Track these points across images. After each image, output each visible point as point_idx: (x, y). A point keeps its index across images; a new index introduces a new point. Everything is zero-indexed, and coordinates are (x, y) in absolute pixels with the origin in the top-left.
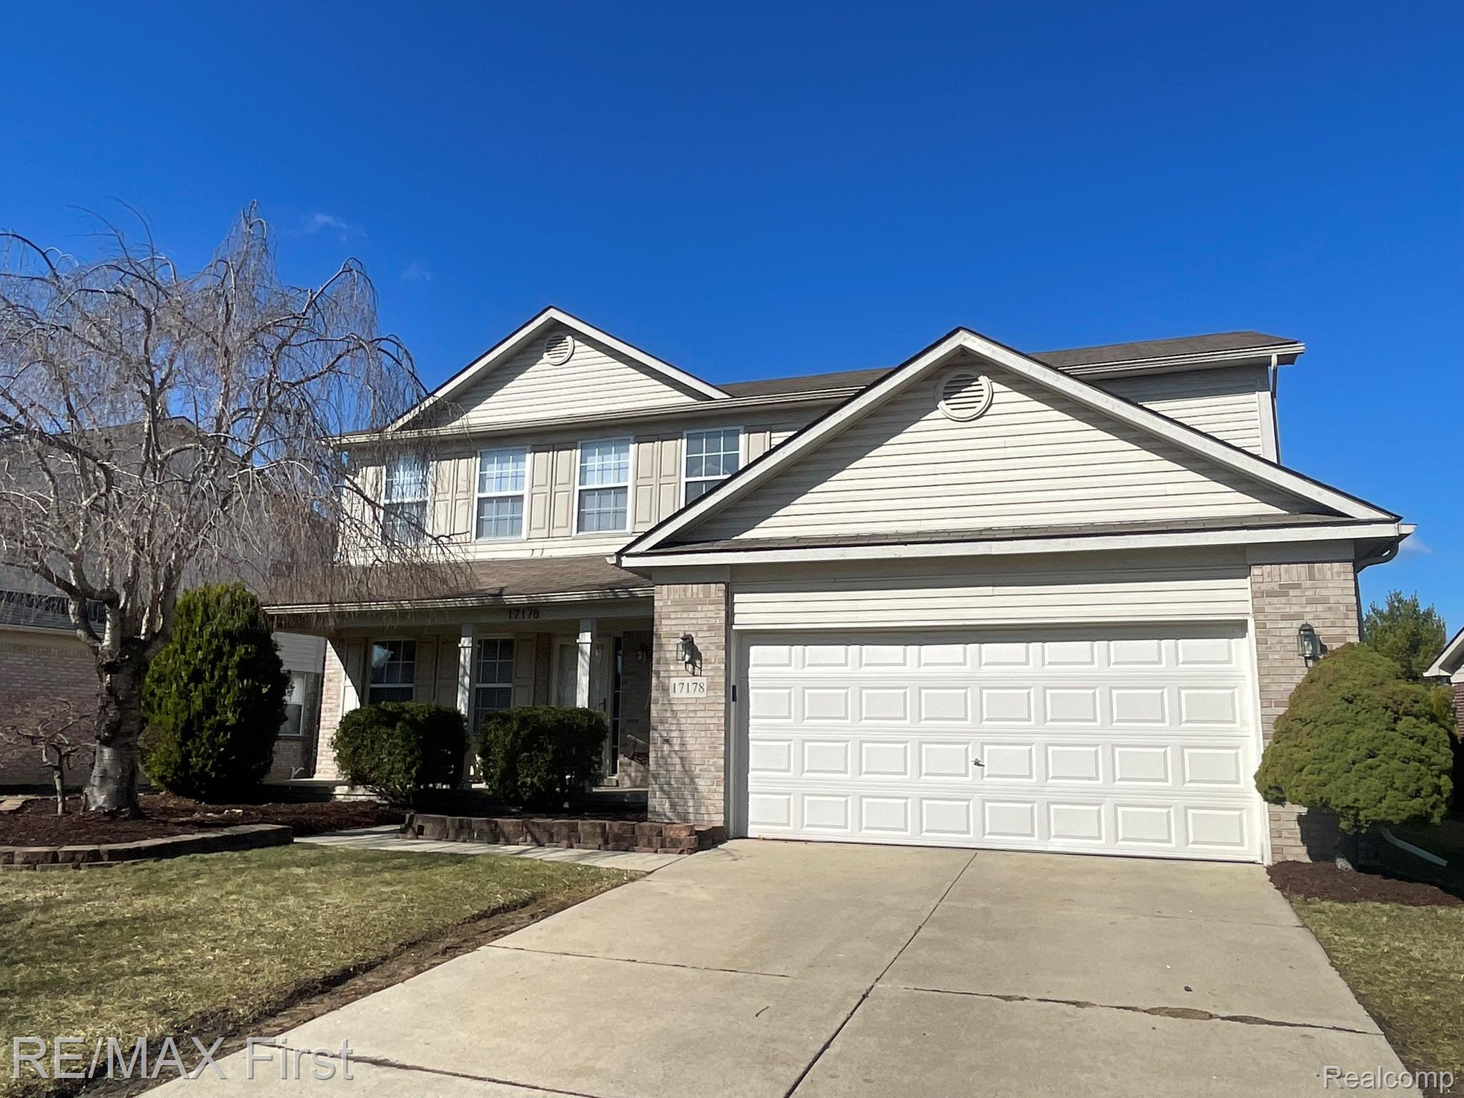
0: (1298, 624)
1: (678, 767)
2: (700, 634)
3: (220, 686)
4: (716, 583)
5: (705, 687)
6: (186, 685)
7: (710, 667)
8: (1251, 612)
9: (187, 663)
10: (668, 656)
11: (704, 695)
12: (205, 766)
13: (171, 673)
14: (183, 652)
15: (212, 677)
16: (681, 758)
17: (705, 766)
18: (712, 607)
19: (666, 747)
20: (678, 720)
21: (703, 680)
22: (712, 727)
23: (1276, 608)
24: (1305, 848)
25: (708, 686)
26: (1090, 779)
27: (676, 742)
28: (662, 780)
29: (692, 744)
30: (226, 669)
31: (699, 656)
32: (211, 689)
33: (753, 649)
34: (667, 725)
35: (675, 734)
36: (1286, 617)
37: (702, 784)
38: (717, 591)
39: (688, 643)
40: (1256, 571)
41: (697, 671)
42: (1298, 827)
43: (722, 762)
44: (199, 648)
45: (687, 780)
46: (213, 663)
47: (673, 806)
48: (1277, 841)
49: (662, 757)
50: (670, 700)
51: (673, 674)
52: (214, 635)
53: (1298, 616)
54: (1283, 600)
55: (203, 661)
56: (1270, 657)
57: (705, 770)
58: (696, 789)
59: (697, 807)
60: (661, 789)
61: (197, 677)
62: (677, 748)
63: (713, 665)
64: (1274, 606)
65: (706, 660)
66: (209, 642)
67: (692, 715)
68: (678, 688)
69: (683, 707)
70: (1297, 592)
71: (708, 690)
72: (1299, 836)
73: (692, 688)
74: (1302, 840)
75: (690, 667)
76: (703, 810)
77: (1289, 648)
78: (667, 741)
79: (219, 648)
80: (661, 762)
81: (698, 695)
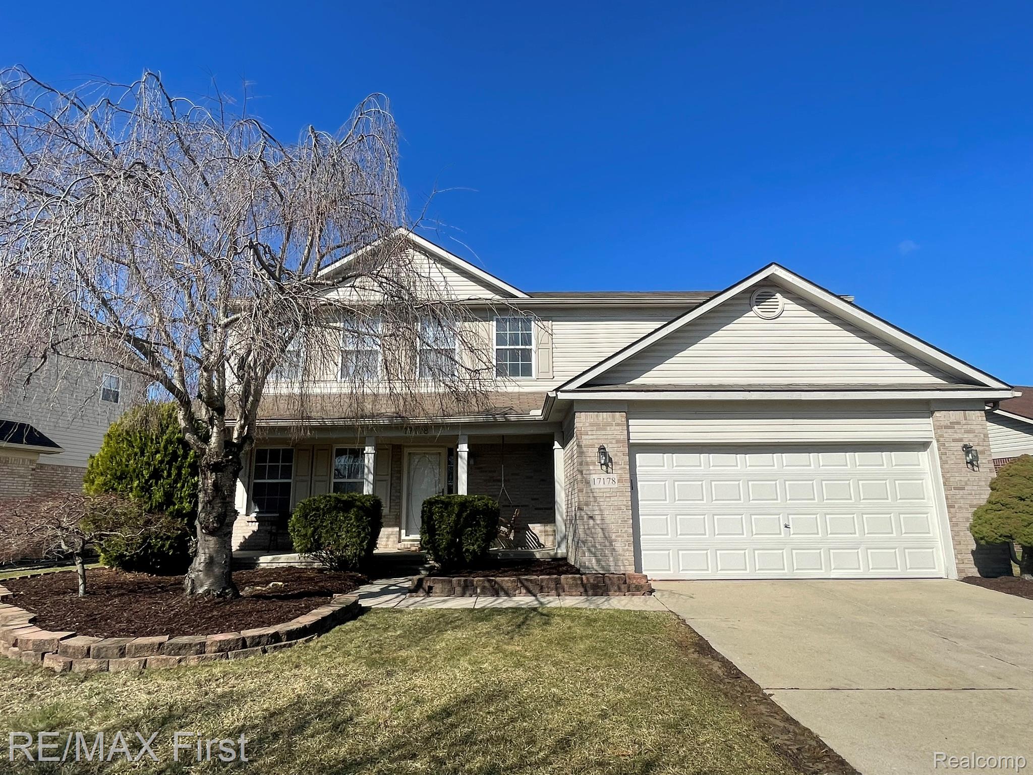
0: (961, 444)
1: (601, 535)
2: (610, 445)
3: (176, 482)
4: (620, 412)
5: (616, 481)
6: (147, 481)
7: (618, 467)
8: (934, 437)
9: (148, 464)
10: (588, 460)
11: (616, 486)
12: (163, 546)
13: (134, 471)
14: (142, 454)
15: (169, 475)
16: (602, 529)
17: (619, 534)
18: (617, 428)
19: (591, 522)
20: (598, 503)
21: (615, 476)
22: (623, 507)
23: (949, 435)
24: (977, 569)
25: (618, 480)
26: (851, 534)
27: (598, 518)
28: (590, 544)
29: (609, 519)
30: (179, 469)
31: (610, 460)
32: (170, 484)
33: (637, 455)
34: (591, 507)
35: (597, 512)
36: (955, 440)
37: (618, 546)
38: (619, 417)
39: (602, 451)
40: (937, 414)
41: (610, 470)
42: (972, 557)
43: (631, 530)
44: (157, 452)
45: (607, 544)
46: (170, 463)
47: (598, 561)
48: (961, 566)
49: (589, 529)
50: (591, 490)
51: (592, 472)
52: (169, 442)
53: (961, 440)
54: (952, 430)
55: (161, 462)
56: (949, 462)
57: (619, 536)
58: (614, 549)
59: (616, 561)
60: (589, 550)
61: (156, 475)
62: (598, 522)
63: (620, 466)
64: (948, 434)
65: (616, 463)
66: (166, 448)
67: (608, 499)
68: (597, 481)
69: (601, 494)
70: (959, 426)
71: (618, 482)
72: (973, 562)
73: (607, 481)
74: (975, 564)
75: (604, 467)
76: (620, 563)
77: (958, 457)
78: (591, 518)
79: (174, 452)
80: (588, 532)
81: (611, 486)
